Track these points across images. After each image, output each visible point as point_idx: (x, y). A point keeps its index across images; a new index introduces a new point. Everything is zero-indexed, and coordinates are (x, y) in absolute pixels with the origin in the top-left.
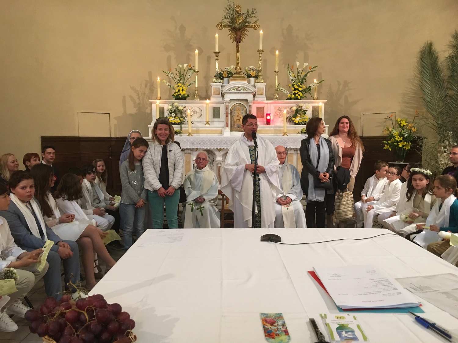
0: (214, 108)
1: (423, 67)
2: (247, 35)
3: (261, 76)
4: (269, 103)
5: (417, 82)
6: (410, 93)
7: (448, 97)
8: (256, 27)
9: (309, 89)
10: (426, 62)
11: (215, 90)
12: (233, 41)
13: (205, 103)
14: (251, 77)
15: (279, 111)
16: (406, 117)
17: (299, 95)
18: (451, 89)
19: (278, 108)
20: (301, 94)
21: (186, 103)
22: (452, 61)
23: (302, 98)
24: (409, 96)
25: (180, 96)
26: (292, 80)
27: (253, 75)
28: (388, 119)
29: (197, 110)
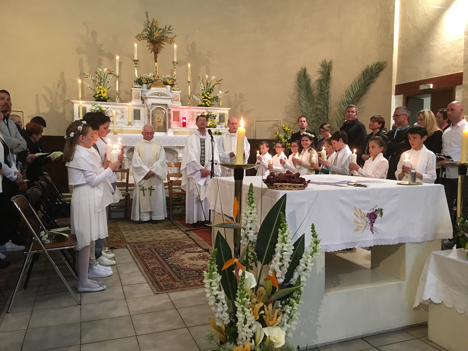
0: (135, 111)
1: (299, 86)
2: (163, 47)
3: (176, 84)
4: (184, 109)
5: (295, 98)
6: (290, 106)
7: (318, 110)
8: (171, 42)
9: (216, 98)
10: (302, 83)
11: (135, 94)
12: (151, 52)
13: (127, 105)
14: (168, 84)
15: (192, 116)
16: (288, 124)
17: (209, 103)
18: (320, 104)
19: (191, 113)
20: (210, 102)
21: (108, 105)
22: (320, 83)
23: (211, 105)
24: (290, 108)
25: (102, 98)
26: (202, 90)
27: (169, 83)
28: (275, 125)
29: (119, 111)
